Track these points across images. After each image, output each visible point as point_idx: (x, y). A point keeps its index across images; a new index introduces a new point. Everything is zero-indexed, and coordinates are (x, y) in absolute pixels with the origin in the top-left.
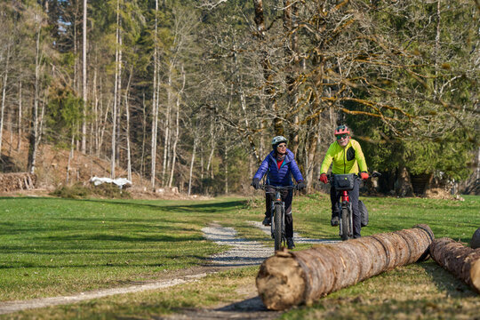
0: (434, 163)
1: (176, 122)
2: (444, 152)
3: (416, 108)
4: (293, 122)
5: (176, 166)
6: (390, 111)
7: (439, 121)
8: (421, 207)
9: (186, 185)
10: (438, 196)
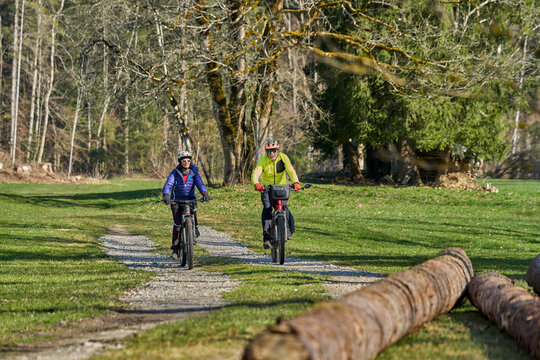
0: (453, 134)
1: (49, 60)
2: (469, 116)
3: (426, 49)
4: (236, 68)
5: (50, 131)
6: (385, 53)
7: (462, 69)
8: (433, 202)
9: (65, 159)
10: (459, 184)
